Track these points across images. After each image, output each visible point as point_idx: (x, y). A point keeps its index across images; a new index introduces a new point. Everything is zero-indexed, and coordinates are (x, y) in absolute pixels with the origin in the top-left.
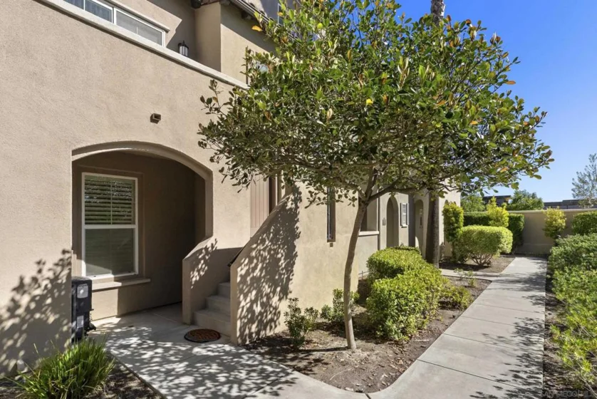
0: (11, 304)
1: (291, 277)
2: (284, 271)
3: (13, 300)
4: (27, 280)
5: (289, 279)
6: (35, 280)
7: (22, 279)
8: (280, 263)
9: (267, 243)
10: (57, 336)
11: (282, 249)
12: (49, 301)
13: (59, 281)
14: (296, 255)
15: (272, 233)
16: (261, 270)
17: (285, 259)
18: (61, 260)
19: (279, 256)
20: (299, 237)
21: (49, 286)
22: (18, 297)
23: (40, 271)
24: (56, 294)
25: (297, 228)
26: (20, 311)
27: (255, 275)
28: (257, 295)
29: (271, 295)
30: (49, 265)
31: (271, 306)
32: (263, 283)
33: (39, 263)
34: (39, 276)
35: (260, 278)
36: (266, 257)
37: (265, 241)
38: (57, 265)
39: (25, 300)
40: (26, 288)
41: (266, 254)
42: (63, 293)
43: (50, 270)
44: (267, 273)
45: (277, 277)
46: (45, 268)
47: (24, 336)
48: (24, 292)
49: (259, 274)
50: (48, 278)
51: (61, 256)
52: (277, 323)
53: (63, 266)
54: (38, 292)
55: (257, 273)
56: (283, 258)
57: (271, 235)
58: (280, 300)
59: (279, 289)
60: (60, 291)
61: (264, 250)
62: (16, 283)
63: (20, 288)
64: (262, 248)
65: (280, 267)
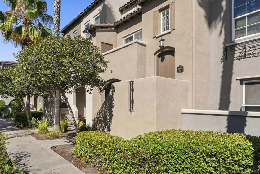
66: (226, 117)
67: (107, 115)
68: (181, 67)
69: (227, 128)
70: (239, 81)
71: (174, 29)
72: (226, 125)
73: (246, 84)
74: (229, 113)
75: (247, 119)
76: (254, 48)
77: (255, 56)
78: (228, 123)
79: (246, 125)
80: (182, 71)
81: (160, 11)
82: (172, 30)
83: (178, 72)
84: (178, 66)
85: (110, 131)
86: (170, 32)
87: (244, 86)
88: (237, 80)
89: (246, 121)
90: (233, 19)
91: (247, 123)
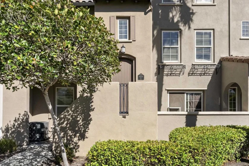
0: (13, 125)
1: (87, 130)
2: (82, 127)
3: (14, 124)
4: (17, 119)
5: (85, 131)
6: (18, 119)
7: (16, 118)
8: (79, 123)
9: (70, 112)
10: (23, 136)
11: (81, 116)
12: (21, 126)
13: (24, 120)
14: (91, 120)
15: (74, 108)
16: (67, 124)
17: (82, 121)
18: (24, 114)
19: (79, 119)
20: (93, 110)
21: (21, 121)
22: (15, 123)
23: (19, 117)
24: (23, 124)
25: (92, 106)
26: (15, 127)
27: (63, 126)
28: (64, 134)
29: (73, 137)
30: (21, 115)
31: (73, 141)
32: (68, 130)
33: (19, 114)
34: (19, 118)
35: (66, 128)
36: (69, 119)
37: (69, 112)
38: (23, 115)
39: (16, 124)
40: (17, 121)
41: (70, 117)
42: (25, 124)
43: (22, 116)
44: (70, 126)
45: (77, 129)
46: (21, 116)
47: (16, 134)
48: (16, 122)
49: (65, 126)
50: (21, 119)
51: (24, 113)
52: (77, 150)
53: (25, 116)
54: (19, 122)
55: (64, 125)
56: (81, 120)
57: (73, 109)
58: (79, 140)
59: (78, 135)
60: (24, 123)
61: (69, 115)
62: (14, 119)
63: (15, 121)
64: (67, 114)
65: (79, 124)
66: (185, 116)
67: (79, 121)
68: (142, 75)
69: (186, 123)
70: (167, 91)
71: (135, 41)
72: (185, 121)
73: (170, 93)
74: (188, 113)
75: (198, 116)
76: (175, 70)
77: (176, 76)
78: (187, 119)
79: (197, 120)
80: (143, 79)
81: (118, 18)
82: (133, 41)
83: (139, 79)
84: (139, 74)
85: (86, 139)
86: (131, 42)
87: (169, 94)
88: (166, 90)
89: (197, 117)
90: (163, 46)
91: (197, 119)
